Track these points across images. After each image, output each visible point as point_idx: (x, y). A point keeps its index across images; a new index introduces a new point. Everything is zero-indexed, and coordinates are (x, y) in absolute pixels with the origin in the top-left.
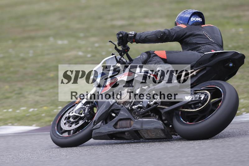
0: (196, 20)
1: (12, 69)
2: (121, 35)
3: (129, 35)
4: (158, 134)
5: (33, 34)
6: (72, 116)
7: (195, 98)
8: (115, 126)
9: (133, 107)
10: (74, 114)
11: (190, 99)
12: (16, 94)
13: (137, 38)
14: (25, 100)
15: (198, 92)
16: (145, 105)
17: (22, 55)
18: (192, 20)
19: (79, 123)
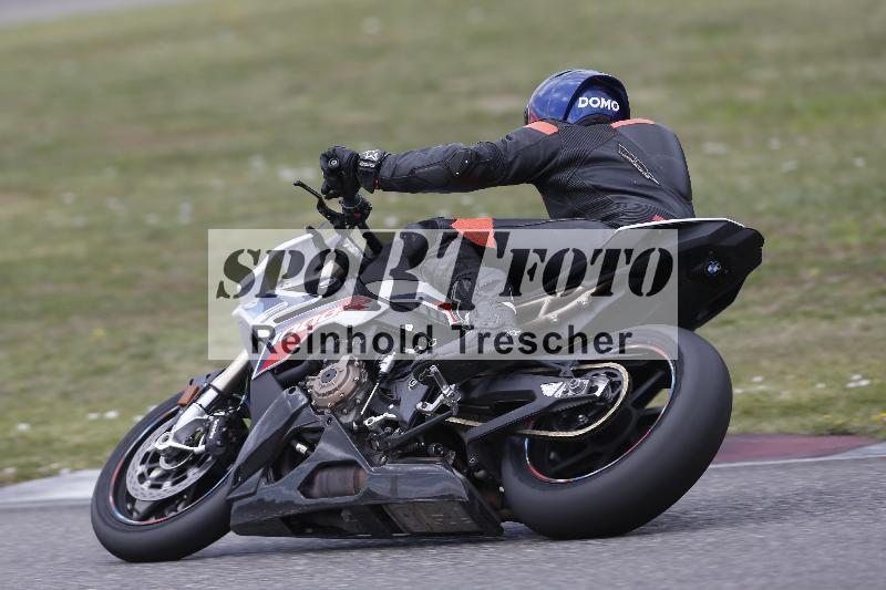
0: (596, 106)
1: (117, 271)
2: (335, 163)
3: (362, 164)
4: (450, 517)
5: (191, 145)
6: (164, 450)
7: (574, 390)
8: (306, 486)
9: (366, 422)
10: (171, 443)
11: (559, 395)
12: (133, 357)
13: (386, 173)
14: (163, 378)
15: (589, 366)
16: (407, 416)
17: (153, 220)
18: (580, 105)
19: (185, 477)
